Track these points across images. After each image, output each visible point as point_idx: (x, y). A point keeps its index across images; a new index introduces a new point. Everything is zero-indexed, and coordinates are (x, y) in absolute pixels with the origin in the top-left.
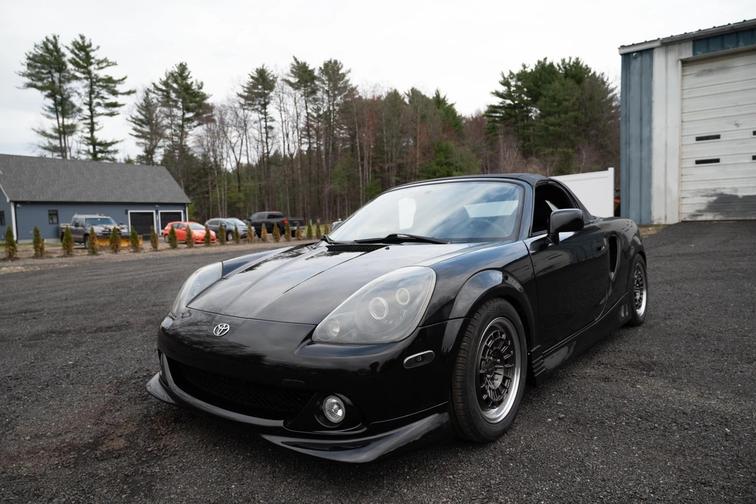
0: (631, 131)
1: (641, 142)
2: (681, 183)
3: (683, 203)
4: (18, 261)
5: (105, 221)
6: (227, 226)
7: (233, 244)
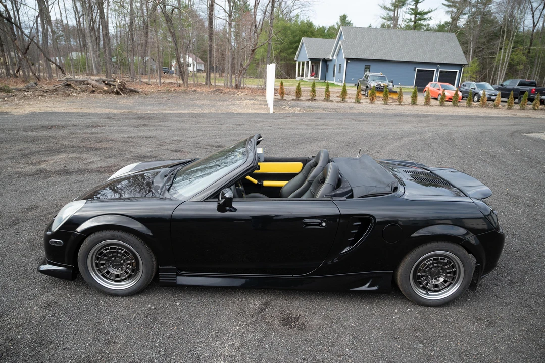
4: (314, 102)
5: (382, 78)
6: (476, 89)
7: (463, 107)
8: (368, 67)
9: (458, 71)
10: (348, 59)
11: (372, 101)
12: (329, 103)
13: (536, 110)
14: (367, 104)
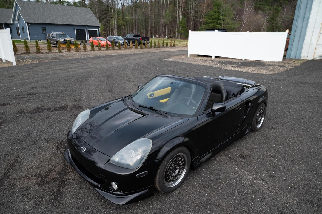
0: (300, 13)
1: (304, 19)
2: (318, 40)
3: (317, 50)
4: (30, 55)
5: (64, 36)
6: (116, 39)
7: (117, 49)
8: (44, 28)
9: (98, 30)
10: (28, 23)
11: (69, 50)
12: (41, 54)
13: (147, 48)
14: (66, 52)
